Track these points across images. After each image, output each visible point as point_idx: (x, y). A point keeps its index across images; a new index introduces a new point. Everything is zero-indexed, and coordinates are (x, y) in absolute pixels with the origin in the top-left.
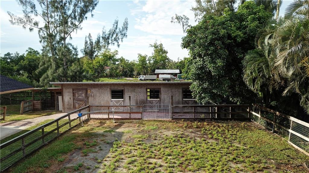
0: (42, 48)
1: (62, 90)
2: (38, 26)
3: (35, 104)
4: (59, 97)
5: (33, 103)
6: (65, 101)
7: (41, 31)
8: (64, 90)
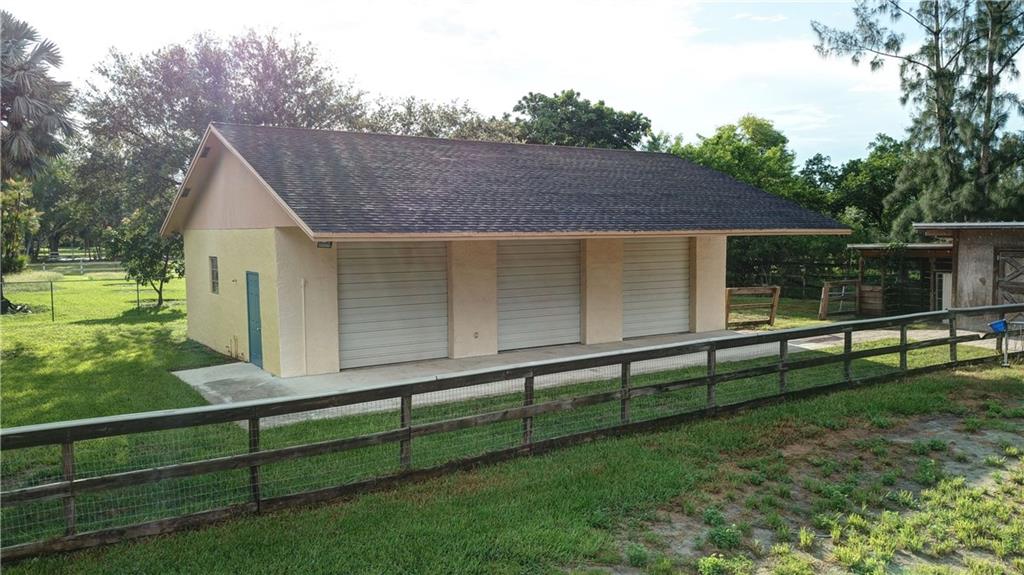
0: (911, 124)
1: (954, 250)
2: (898, 49)
3: (866, 295)
4: (944, 275)
5: (860, 290)
6: (962, 291)
7: (910, 66)
8: (963, 253)
